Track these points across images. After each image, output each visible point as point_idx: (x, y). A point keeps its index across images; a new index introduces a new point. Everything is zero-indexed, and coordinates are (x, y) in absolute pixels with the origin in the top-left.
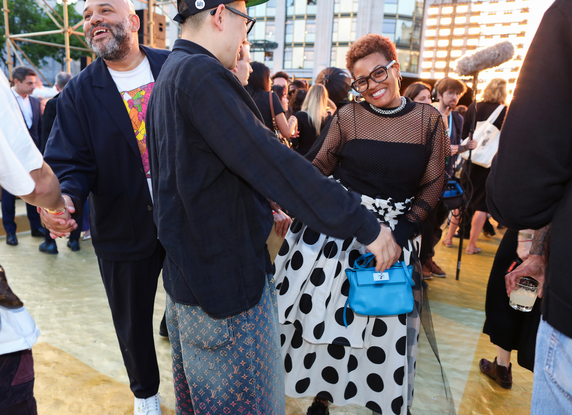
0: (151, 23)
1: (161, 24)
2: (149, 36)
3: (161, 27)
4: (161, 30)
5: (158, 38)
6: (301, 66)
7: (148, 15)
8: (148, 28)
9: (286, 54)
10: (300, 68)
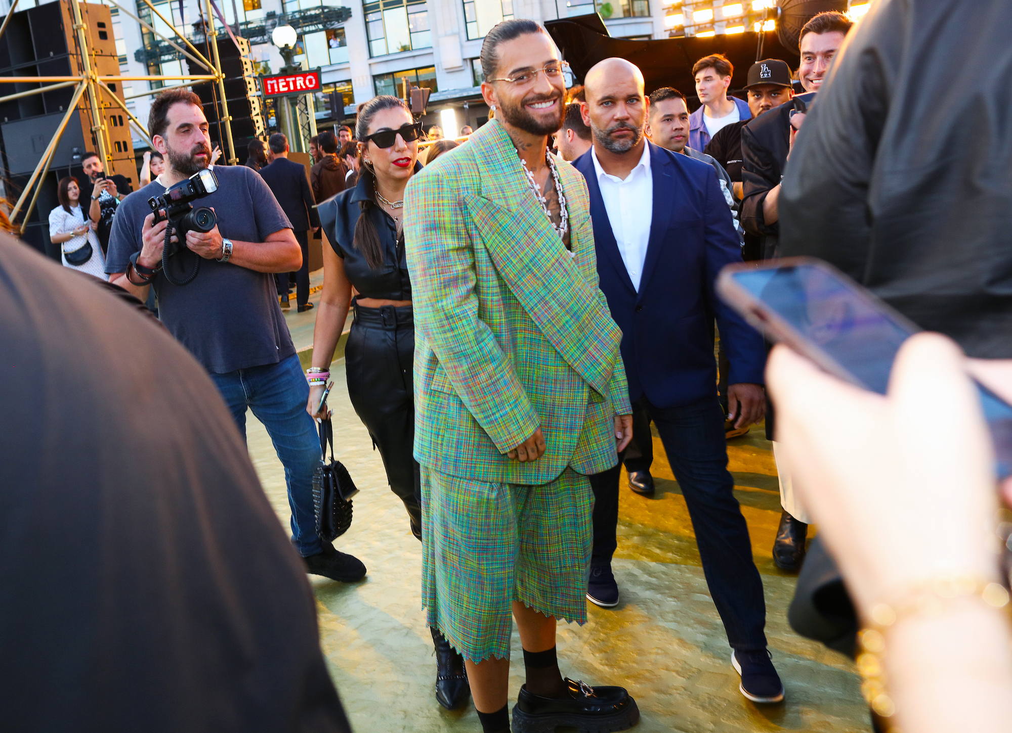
0: (80, 27)
1: (101, 25)
2: (80, 54)
3: (102, 29)
4: (103, 36)
5: (101, 54)
6: (406, 42)
7: (71, 10)
8: (76, 39)
9: (371, 25)
10: (405, 49)
